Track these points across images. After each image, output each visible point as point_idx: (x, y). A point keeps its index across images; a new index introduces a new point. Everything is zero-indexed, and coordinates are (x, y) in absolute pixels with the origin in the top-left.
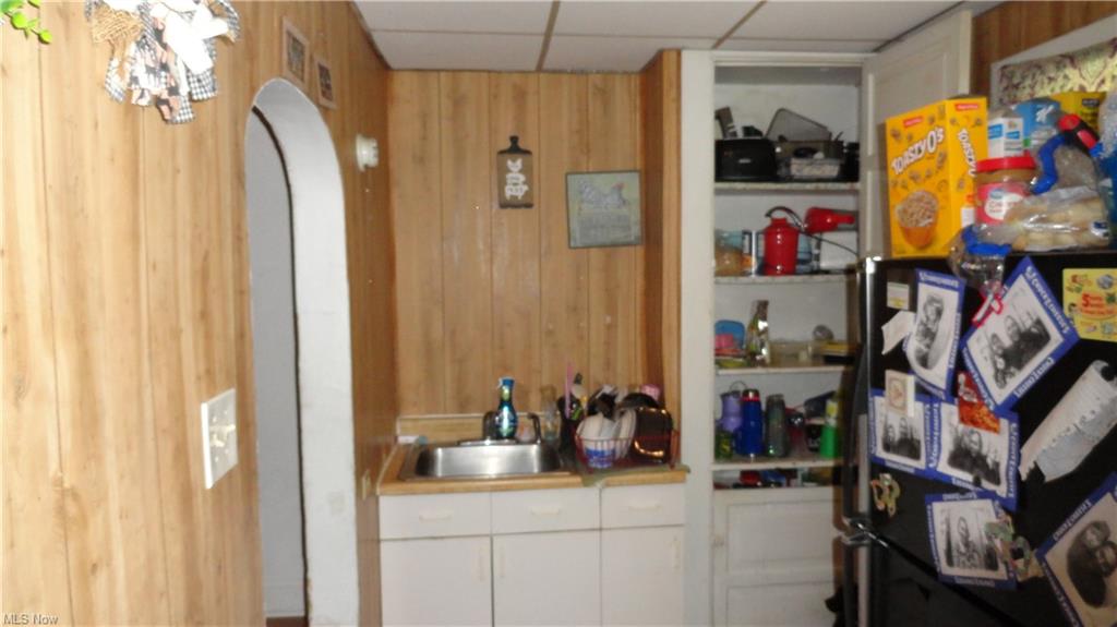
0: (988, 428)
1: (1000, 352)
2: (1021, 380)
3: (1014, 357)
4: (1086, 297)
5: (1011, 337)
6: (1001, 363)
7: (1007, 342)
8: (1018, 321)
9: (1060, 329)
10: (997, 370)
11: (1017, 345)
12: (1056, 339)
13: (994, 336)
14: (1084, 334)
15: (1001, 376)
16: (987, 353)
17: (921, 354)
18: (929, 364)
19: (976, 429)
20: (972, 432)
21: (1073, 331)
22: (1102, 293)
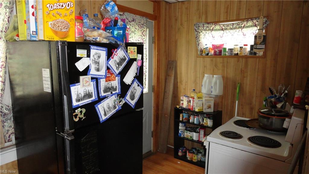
0: (113, 80)
1: (117, 63)
2: (121, 68)
3: (119, 64)
4: (131, 51)
5: (119, 60)
6: (117, 66)
7: (118, 61)
8: (120, 57)
9: (128, 57)
10: (117, 67)
11: (120, 61)
12: (127, 59)
13: (115, 60)
14: (131, 58)
15: (117, 68)
16: (114, 64)
17: (97, 68)
18: (100, 70)
19: (110, 82)
20: (109, 83)
21: (129, 57)
22: (133, 51)
